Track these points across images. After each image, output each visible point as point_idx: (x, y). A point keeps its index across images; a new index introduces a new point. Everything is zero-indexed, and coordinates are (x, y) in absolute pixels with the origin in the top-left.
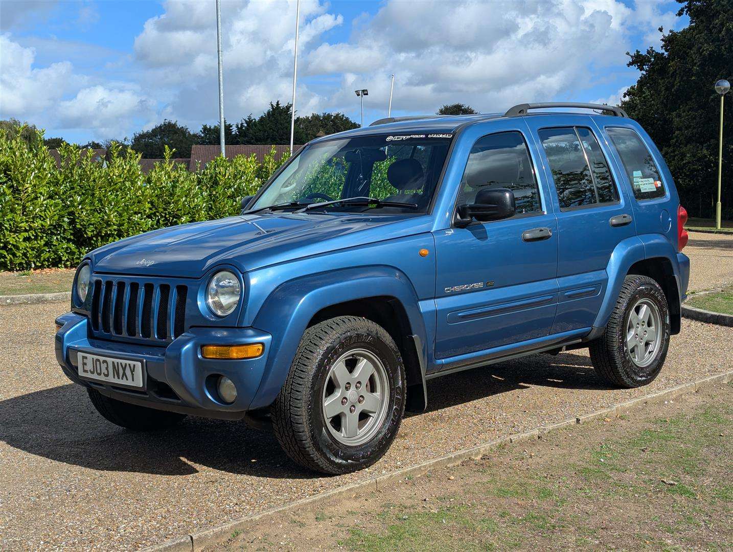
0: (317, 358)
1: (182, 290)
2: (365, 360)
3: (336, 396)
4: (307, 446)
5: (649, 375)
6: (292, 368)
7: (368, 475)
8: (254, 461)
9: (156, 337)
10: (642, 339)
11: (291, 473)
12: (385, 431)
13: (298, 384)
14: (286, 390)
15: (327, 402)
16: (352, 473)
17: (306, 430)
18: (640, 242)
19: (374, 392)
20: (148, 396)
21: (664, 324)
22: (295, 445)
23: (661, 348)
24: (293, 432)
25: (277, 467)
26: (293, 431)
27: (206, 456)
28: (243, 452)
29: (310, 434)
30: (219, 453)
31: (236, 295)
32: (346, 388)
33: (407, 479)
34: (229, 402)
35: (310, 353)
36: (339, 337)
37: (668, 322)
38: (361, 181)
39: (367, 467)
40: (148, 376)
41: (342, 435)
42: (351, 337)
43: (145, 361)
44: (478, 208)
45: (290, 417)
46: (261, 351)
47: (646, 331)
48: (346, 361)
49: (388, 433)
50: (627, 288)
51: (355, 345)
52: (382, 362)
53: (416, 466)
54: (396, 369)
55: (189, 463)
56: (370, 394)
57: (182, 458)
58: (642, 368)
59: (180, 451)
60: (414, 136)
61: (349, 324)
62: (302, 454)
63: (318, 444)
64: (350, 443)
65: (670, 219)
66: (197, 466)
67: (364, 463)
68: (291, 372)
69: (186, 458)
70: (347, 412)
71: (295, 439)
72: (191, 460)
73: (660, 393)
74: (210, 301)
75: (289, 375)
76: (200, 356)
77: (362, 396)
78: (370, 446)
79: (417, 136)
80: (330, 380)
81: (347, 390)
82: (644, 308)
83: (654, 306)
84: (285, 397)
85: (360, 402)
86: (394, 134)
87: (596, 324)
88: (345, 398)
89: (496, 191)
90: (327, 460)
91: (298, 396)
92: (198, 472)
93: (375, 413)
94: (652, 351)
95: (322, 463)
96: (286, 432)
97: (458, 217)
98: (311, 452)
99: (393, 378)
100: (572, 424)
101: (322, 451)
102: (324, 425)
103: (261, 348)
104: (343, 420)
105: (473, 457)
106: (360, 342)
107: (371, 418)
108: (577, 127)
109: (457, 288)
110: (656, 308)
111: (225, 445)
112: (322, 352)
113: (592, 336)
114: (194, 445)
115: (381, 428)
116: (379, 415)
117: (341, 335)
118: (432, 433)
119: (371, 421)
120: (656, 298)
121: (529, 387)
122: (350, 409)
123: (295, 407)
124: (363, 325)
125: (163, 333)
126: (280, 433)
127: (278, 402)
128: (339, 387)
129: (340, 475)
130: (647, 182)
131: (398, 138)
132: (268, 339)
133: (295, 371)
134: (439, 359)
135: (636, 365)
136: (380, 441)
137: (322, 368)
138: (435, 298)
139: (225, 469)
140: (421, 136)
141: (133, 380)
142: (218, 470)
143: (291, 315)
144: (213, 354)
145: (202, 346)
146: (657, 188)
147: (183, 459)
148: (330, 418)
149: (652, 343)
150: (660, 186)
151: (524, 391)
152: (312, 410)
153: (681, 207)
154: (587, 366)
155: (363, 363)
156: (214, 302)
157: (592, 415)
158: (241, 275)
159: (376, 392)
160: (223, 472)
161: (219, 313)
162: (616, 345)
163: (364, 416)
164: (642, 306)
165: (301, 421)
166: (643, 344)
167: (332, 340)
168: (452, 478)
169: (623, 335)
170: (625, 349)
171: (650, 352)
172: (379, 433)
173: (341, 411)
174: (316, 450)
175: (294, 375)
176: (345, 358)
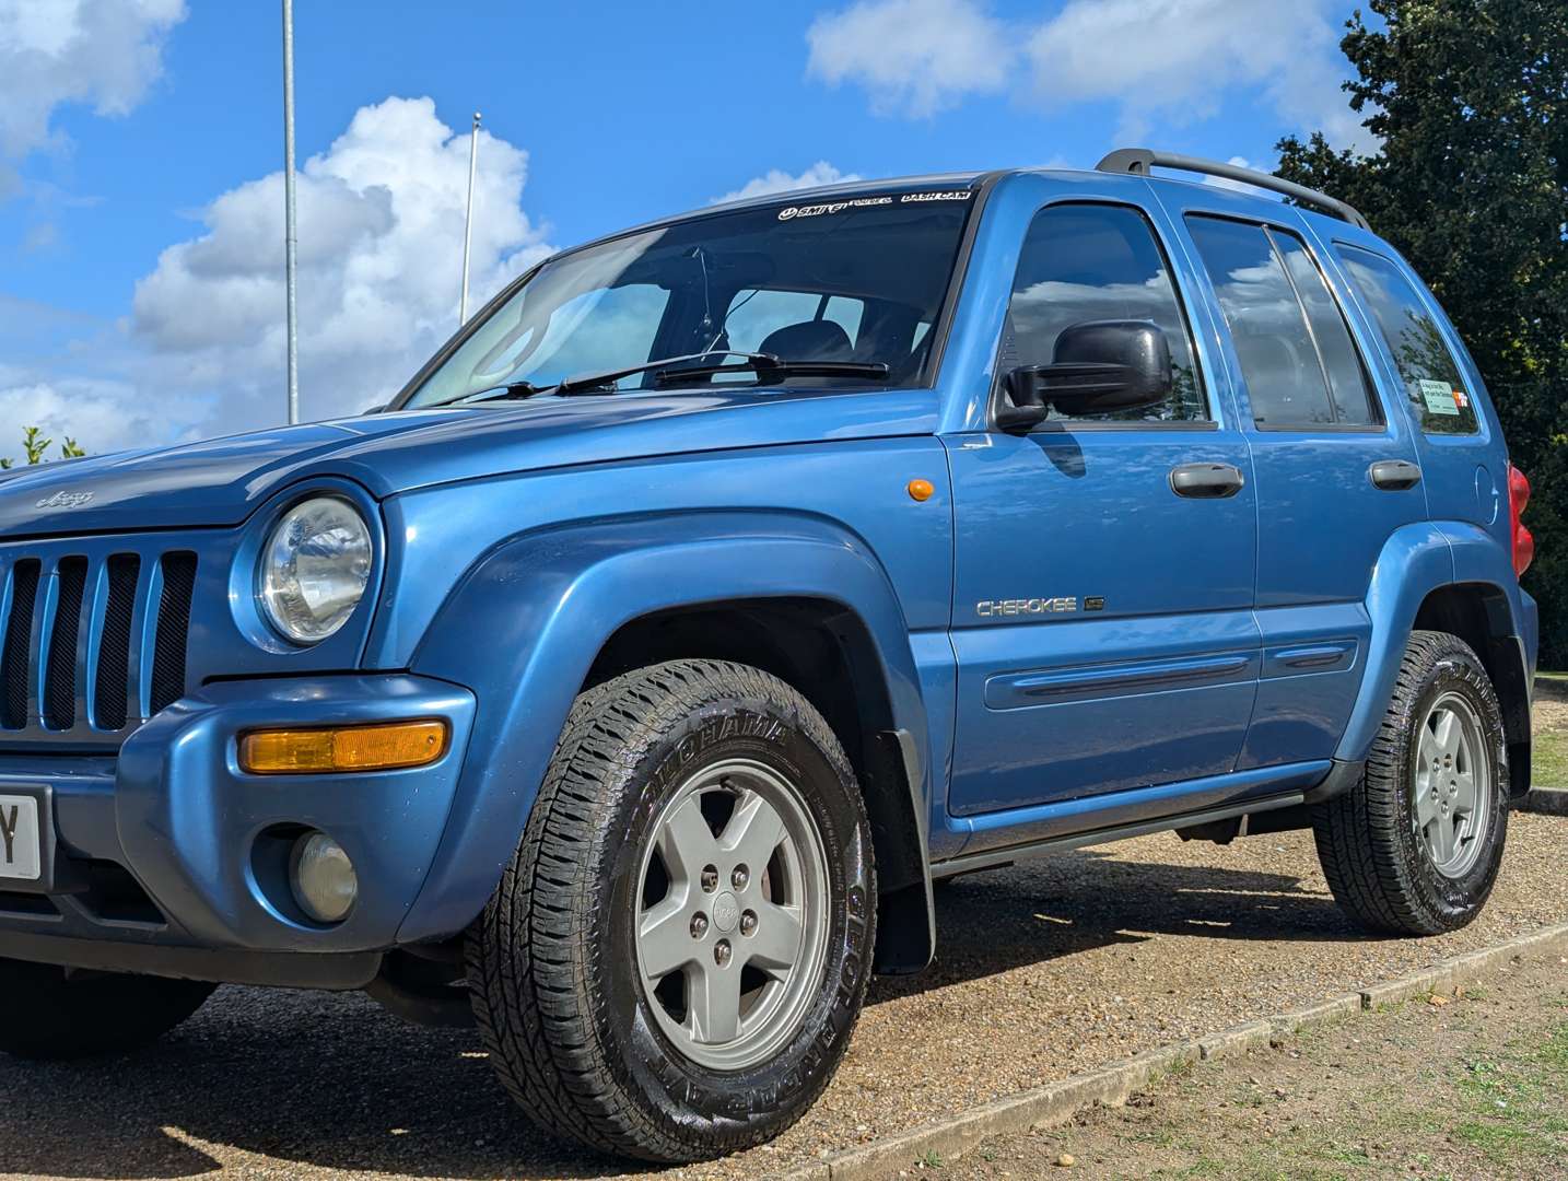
0: (618, 778)
1: (180, 567)
2: (759, 800)
3: (677, 907)
4: (585, 1064)
5: (1470, 899)
6: (536, 810)
7: (776, 1161)
8: (399, 1131)
9: (91, 722)
10: (1445, 803)
11: (524, 1162)
12: (819, 1024)
13: (556, 858)
14: (516, 882)
15: (648, 925)
16: (722, 1159)
17: (584, 1010)
18: (1440, 537)
19: (782, 903)
20: (59, 919)
21: (1494, 765)
22: (545, 1063)
23: (1491, 829)
24: (541, 1020)
25: (474, 1147)
26: (540, 1014)
27: (246, 1122)
28: (364, 1108)
29: (596, 1025)
30: (286, 1113)
31: (355, 579)
32: (704, 882)
33: (921, 1166)
34: (329, 919)
35: (596, 760)
36: (685, 716)
37: (1504, 761)
38: (707, 336)
39: (767, 1140)
40: (61, 844)
41: (692, 1035)
42: (720, 719)
43: (49, 791)
44: (1067, 375)
45: (531, 969)
46: (439, 743)
47: (1453, 783)
48: (703, 796)
49: (829, 1033)
50: (1410, 661)
51: (731, 745)
52: (809, 804)
53: (947, 1125)
54: (850, 834)
55: (193, 1142)
56: (772, 907)
57: (168, 1130)
58: (1452, 883)
59: (165, 1111)
60: (859, 203)
61: (713, 679)
62: (569, 1094)
63: (622, 1060)
64: (715, 1060)
65: (1495, 492)
66: (217, 1151)
67: (760, 1125)
68: (532, 822)
69: (182, 1128)
70: (706, 960)
71: (547, 1043)
72: (196, 1135)
73: (1546, 935)
74: (270, 592)
75: (525, 834)
76: (232, 767)
77: (748, 913)
78: (778, 1071)
79: (868, 202)
80: (657, 856)
81: (707, 891)
82: (1449, 718)
83: (1471, 716)
84: (512, 904)
85: (743, 929)
86: (799, 204)
87: (1344, 751)
88: (700, 915)
89: (1118, 325)
90: (649, 1113)
91: (559, 895)
92: (219, 1166)
93: (787, 967)
94: (1472, 838)
95: (633, 1122)
96: (516, 1022)
97: (1008, 400)
98: (598, 1087)
99: (840, 858)
100: (1352, 1008)
101: (633, 1080)
102: (640, 997)
103: (439, 735)
104: (693, 989)
105: (1104, 1100)
106: (745, 737)
107: (777, 983)
108: (1271, 227)
109: (1010, 607)
110: (1476, 720)
111: (307, 1090)
112: (632, 759)
113: (1332, 785)
114: (208, 1092)
115: (807, 1017)
116: (799, 976)
117: (692, 708)
118: (929, 1048)
119: (774, 994)
120: (1477, 692)
121: (1148, 939)
122: (716, 950)
123: (549, 934)
124: (756, 688)
125: (113, 710)
126: (494, 1027)
127: (491, 921)
128: (683, 878)
129: (685, 1164)
130: (1439, 391)
131: (813, 210)
132: (464, 707)
133: (548, 819)
134: (957, 817)
135: (1439, 873)
136: (806, 1057)
137: (635, 814)
138: (951, 628)
139: (308, 1158)
140: (881, 201)
141: (10, 859)
142: (285, 1158)
143: (534, 639)
144: (278, 756)
145: (243, 734)
146: (1460, 408)
147: (172, 1131)
148: (657, 977)
149: (1468, 816)
150: (1466, 405)
151: (1141, 946)
152: (603, 947)
153: (1513, 469)
154: (1273, 891)
155: (752, 807)
156: (282, 598)
157: (1398, 985)
158: (375, 507)
159: (790, 902)
160: (300, 1164)
161: (297, 632)
162: (1393, 812)
163: (755, 978)
164: (1441, 712)
165: (565, 982)
166: (1448, 816)
167: (664, 723)
168: (1068, 1159)
169: (1408, 789)
170: (1415, 823)
171: (1464, 841)
172: (802, 1030)
173: (690, 957)
174: (615, 1080)
175: (545, 830)
176: (700, 787)
